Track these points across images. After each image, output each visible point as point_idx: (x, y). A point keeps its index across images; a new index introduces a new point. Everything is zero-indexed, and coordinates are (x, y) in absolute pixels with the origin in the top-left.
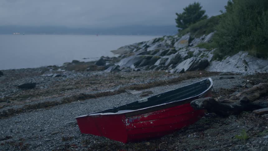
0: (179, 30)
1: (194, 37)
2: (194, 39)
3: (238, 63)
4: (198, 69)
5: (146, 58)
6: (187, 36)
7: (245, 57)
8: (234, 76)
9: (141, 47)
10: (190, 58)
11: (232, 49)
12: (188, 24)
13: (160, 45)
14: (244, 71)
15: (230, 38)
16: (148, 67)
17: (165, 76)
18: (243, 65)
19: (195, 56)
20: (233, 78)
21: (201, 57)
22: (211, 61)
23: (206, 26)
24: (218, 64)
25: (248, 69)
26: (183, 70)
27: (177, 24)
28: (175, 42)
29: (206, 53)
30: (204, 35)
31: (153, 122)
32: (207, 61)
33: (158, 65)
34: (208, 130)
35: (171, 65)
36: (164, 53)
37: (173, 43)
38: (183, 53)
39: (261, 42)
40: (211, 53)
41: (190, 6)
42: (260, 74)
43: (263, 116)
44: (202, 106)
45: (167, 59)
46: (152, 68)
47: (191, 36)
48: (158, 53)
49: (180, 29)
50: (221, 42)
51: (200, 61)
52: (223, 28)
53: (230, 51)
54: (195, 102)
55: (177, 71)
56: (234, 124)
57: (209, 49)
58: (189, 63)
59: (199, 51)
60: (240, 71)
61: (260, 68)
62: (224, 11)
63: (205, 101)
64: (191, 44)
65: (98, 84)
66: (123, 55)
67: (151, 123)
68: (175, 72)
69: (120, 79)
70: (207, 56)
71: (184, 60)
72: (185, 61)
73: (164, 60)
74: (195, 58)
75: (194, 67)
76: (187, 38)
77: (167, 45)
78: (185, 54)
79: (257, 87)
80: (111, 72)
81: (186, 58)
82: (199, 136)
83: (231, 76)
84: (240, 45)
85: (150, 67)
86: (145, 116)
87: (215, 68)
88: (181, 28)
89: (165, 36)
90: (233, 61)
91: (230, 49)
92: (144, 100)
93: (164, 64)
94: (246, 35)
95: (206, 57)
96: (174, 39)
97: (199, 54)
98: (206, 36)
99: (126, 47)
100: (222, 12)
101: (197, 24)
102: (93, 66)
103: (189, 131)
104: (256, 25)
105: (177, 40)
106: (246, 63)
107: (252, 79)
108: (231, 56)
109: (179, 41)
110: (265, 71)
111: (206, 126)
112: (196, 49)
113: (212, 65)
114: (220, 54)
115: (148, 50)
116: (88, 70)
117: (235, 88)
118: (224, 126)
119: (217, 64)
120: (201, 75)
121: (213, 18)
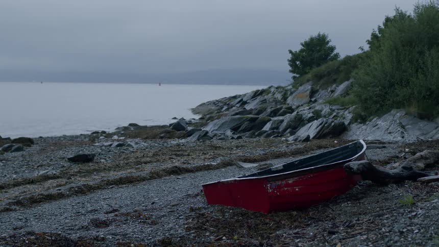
0: (294, 78)
1: (318, 88)
2: (317, 91)
3: (390, 126)
4: (331, 136)
5: (249, 120)
6: (308, 87)
7: (400, 118)
8: (386, 145)
9: (234, 104)
10: (317, 119)
11: (382, 106)
12: (308, 68)
13: (265, 100)
14: (399, 138)
15: (377, 89)
16: (254, 134)
17: (281, 145)
18: (399, 129)
19: (325, 117)
20: (384, 147)
21: (333, 118)
22: (349, 124)
23: (337, 71)
24: (361, 129)
25: (406, 135)
26: (308, 137)
27: (290, 68)
28: (288, 96)
29: (341, 112)
30: (334, 86)
31: (298, 188)
32: (343, 124)
33: (267, 130)
34: (364, 199)
35: (289, 130)
36: (275, 113)
37: (285, 98)
38: (306, 113)
39: (424, 96)
40: (349, 113)
41: (312, 39)
42: (424, 141)
43: (430, 184)
44: (358, 169)
45: (282, 121)
46: (259, 135)
47: (314, 86)
48: (265, 112)
49: (295, 75)
50: (363, 97)
51: (333, 124)
52: (368, 74)
53: (378, 110)
54: (349, 165)
55: (299, 139)
56: (395, 193)
57: (344, 107)
58: (316, 127)
59: (331, 109)
60: (394, 138)
61: (423, 134)
62: (367, 48)
63: (361, 164)
64: (313, 100)
65: (186, 155)
66: (208, 116)
67: (297, 190)
68: (296, 140)
69: (216, 150)
70: (344, 116)
71: (307, 123)
72: (310, 124)
73: (277, 122)
74: (325, 120)
75: (324, 132)
76: (307, 90)
77: (276, 101)
78: (309, 113)
79: (421, 156)
80: (198, 140)
81: (310, 120)
82: (354, 205)
83: (381, 145)
84: (393, 101)
85: (256, 133)
86: (290, 182)
87: (356, 135)
88: (297, 74)
89: (272, 86)
90: (383, 124)
91: (378, 106)
92: (279, 167)
93: (277, 128)
94: (402, 85)
95: (342, 118)
96: (286, 90)
97: (330, 114)
98: (338, 86)
99: (209, 103)
100: (362, 49)
101: (323, 68)
102: (169, 132)
103: (342, 200)
104: (417, 71)
105: (292, 93)
106: (403, 127)
107: (413, 147)
108: (380, 117)
109: (294, 94)
110: (431, 138)
111: (360, 196)
112: (325, 106)
113: (351, 130)
114: (363, 114)
115: (248, 107)
116: (162, 138)
117: (389, 160)
118: (383, 195)
119: (359, 128)
120: (337, 143)
121: (348, 59)
